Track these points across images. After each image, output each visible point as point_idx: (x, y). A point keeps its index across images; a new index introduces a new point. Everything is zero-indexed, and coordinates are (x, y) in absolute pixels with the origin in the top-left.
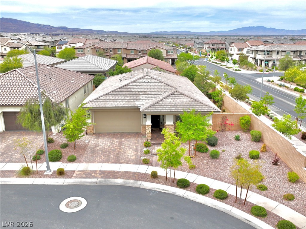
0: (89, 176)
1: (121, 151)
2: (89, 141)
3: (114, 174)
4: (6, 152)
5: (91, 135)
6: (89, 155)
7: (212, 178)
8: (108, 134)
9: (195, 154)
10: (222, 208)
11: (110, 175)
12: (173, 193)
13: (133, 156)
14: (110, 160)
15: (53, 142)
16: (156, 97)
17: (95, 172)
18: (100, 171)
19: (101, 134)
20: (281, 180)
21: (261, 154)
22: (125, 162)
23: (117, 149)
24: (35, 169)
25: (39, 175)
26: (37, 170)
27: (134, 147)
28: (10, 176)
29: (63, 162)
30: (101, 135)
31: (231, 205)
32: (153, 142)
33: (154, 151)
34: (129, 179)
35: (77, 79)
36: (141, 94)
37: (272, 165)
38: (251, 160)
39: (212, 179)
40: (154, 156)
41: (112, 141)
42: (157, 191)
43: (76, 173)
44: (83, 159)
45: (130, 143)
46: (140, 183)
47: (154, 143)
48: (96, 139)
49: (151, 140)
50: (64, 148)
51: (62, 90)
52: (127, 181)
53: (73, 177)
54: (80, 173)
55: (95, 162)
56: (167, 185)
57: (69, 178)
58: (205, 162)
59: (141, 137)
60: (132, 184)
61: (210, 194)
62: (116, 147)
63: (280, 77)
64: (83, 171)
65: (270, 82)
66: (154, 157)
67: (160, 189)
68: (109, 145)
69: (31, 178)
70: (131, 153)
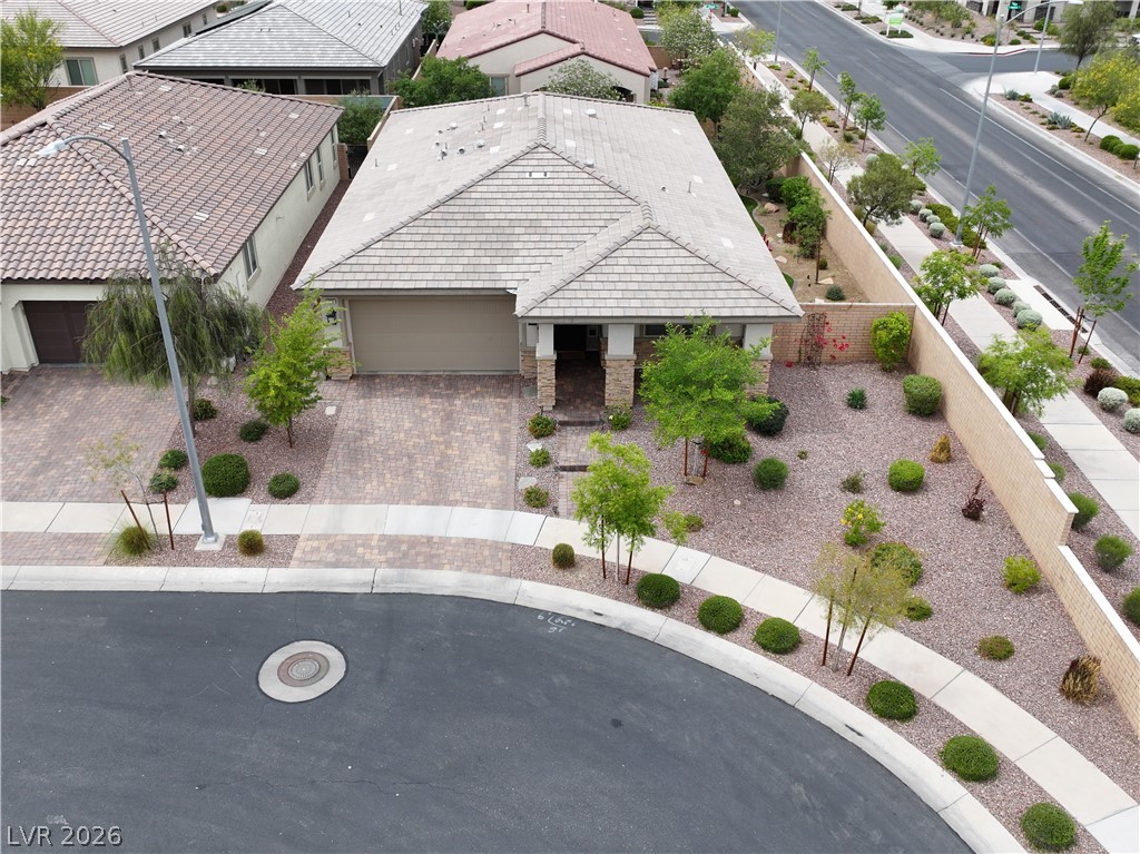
0: (345, 559)
1: (450, 452)
2: (339, 410)
3: (428, 550)
4: (54, 458)
5: (344, 382)
6: (341, 468)
7: (756, 569)
8: (402, 376)
9: (705, 471)
10: (777, 684)
11: (417, 554)
12: (623, 628)
13: (492, 473)
14: (415, 492)
15: (212, 417)
16: (571, 245)
17: (365, 541)
18: (383, 537)
19: (378, 376)
20: (981, 580)
21: (932, 473)
22: (466, 499)
23: (437, 442)
24: (163, 529)
25: (181, 552)
26: (171, 532)
27: (497, 437)
28: (84, 558)
29: (256, 501)
30: (377, 381)
31: (808, 675)
32: (560, 417)
33: (563, 454)
34: (479, 572)
35: (277, 134)
36: (517, 230)
37: (962, 519)
38: (892, 494)
39: (753, 571)
40: (565, 473)
41: (417, 411)
42: (570, 618)
43: (301, 544)
44: (321, 485)
45: (480, 419)
46: (516, 588)
47: (566, 419)
48: (361, 401)
49: (554, 407)
50: (252, 440)
51: (228, 203)
52: (475, 578)
53: (292, 562)
54: (316, 544)
55: (365, 498)
56: (604, 594)
57: (279, 565)
58: (737, 502)
59: (521, 392)
60: (489, 590)
61: (743, 632)
62: (434, 437)
63: (1057, 73)
64: (327, 537)
65: (1018, 103)
66: (562, 477)
67: (580, 610)
68: (407, 425)
69: (154, 568)
70: (484, 460)
